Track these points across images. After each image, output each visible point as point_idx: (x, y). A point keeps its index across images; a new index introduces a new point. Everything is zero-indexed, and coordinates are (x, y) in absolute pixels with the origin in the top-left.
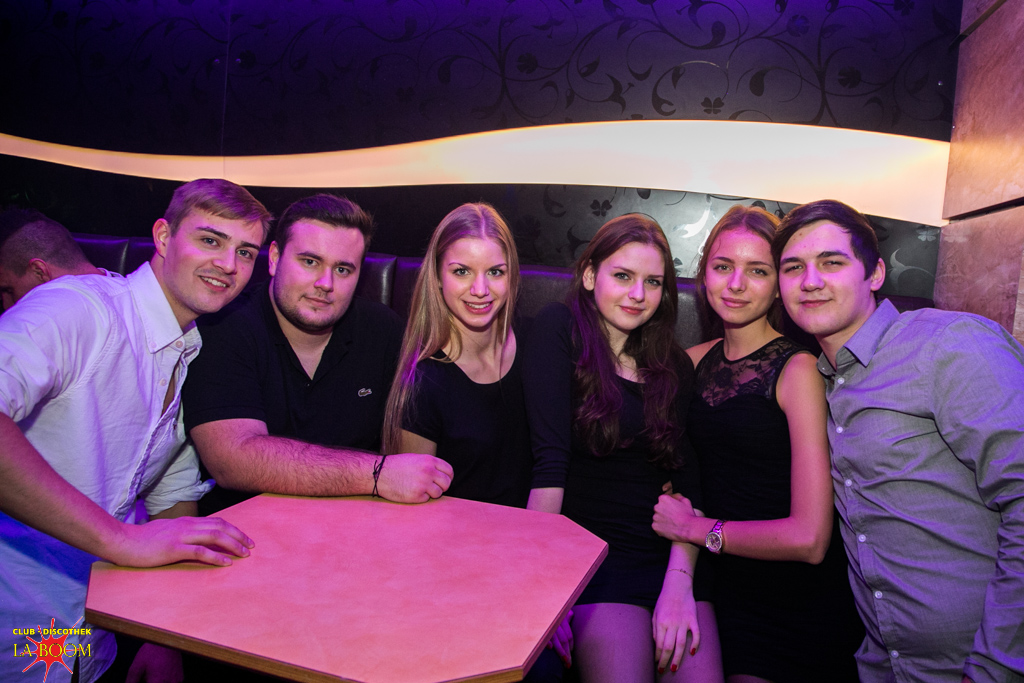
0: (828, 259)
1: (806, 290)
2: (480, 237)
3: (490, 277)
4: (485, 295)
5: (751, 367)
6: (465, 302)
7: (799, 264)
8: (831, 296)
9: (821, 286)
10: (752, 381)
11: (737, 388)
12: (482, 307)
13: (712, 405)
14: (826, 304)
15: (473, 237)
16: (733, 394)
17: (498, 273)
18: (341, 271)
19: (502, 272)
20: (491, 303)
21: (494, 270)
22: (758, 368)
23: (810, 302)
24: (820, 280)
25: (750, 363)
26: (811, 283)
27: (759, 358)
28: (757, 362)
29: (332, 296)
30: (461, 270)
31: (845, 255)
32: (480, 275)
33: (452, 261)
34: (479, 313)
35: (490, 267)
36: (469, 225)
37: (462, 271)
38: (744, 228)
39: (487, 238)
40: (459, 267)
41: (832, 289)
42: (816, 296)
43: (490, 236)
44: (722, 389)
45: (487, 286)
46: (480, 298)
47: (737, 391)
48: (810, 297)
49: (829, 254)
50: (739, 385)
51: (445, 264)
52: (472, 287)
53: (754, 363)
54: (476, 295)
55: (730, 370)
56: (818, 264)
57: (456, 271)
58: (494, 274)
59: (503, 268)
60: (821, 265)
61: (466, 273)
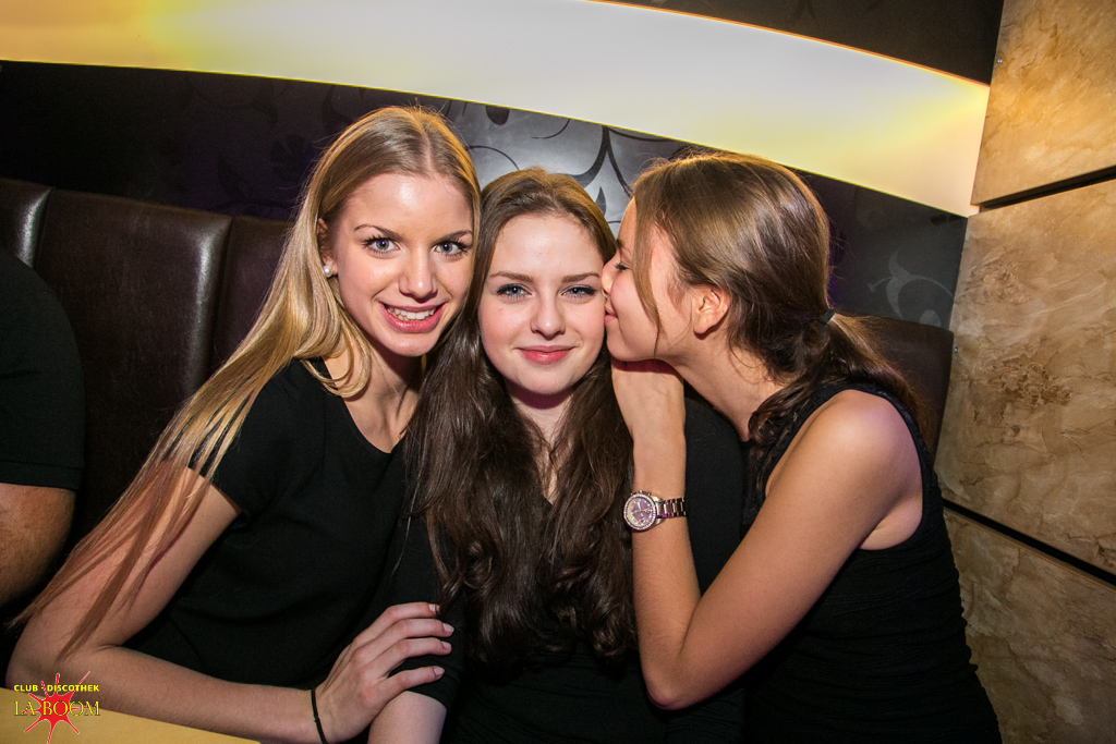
2: (421, 171)
3: (438, 255)
4: (429, 294)
6: (386, 306)
12: (421, 316)
15: (408, 170)
17: (455, 247)
19: (462, 246)
20: (438, 308)
21: (445, 243)
30: (379, 240)
32: (420, 251)
33: (362, 221)
34: (413, 330)
35: (440, 234)
36: (395, 148)
37: (383, 241)
39: (437, 175)
40: (377, 234)
43: (443, 172)
45: (434, 275)
46: (419, 299)
51: (345, 227)
52: (403, 276)
54: (410, 294)
57: (369, 242)
58: (447, 249)
59: (466, 239)
61: (391, 245)
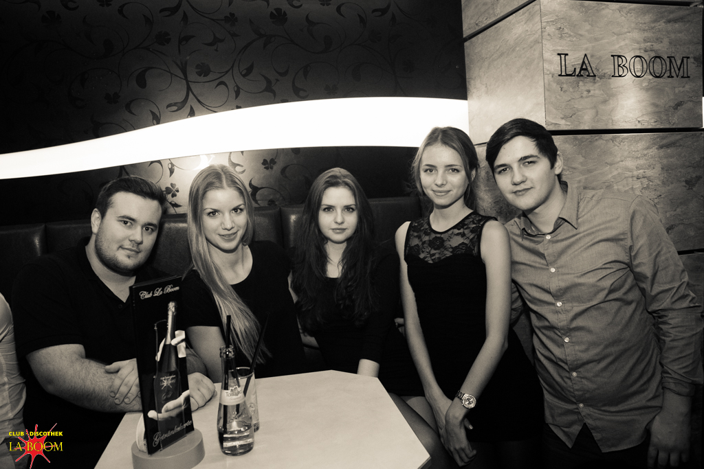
0: (526, 161)
1: (515, 184)
2: (222, 187)
3: (234, 214)
4: (232, 228)
5: (458, 234)
7: (506, 168)
8: (532, 185)
9: (524, 180)
10: (460, 244)
11: (451, 250)
13: (431, 262)
14: (530, 191)
15: (217, 188)
16: (448, 254)
17: (239, 210)
18: (147, 229)
19: (241, 210)
20: (236, 233)
21: (235, 209)
22: (463, 235)
23: (520, 191)
24: (523, 176)
25: (456, 231)
26: (518, 179)
27: (463, 227)
28: (461, 231)
29: (142, 247)
30: (212, 212)
31: (536, 156)
32: (227, 214)
33: (205, 207)
35: (232, 207)
37: (214, 213)
38: (440, 144)
39: (228, 188)
40: (211, 211)
41: (532, 181)
42: (522, 187)
43: (229, 186)
44: (437, 251)
45: (233, 222)
46: (229, 230)
47: (451, 252)
48: (518, 188)
49: (526, 158)
50: (452, 248)
52: (222, 223)
53: (460, 231)
54: (226, 229)
55: (442, 238)
56: (520, 165)
57: (209, 214)
58: (236, 212)
59: (242, 207)
60: (521, 165)
61: (217, 214)
